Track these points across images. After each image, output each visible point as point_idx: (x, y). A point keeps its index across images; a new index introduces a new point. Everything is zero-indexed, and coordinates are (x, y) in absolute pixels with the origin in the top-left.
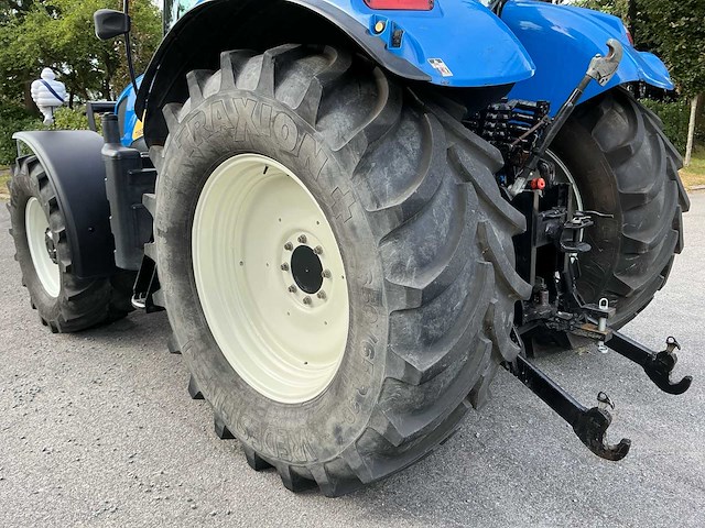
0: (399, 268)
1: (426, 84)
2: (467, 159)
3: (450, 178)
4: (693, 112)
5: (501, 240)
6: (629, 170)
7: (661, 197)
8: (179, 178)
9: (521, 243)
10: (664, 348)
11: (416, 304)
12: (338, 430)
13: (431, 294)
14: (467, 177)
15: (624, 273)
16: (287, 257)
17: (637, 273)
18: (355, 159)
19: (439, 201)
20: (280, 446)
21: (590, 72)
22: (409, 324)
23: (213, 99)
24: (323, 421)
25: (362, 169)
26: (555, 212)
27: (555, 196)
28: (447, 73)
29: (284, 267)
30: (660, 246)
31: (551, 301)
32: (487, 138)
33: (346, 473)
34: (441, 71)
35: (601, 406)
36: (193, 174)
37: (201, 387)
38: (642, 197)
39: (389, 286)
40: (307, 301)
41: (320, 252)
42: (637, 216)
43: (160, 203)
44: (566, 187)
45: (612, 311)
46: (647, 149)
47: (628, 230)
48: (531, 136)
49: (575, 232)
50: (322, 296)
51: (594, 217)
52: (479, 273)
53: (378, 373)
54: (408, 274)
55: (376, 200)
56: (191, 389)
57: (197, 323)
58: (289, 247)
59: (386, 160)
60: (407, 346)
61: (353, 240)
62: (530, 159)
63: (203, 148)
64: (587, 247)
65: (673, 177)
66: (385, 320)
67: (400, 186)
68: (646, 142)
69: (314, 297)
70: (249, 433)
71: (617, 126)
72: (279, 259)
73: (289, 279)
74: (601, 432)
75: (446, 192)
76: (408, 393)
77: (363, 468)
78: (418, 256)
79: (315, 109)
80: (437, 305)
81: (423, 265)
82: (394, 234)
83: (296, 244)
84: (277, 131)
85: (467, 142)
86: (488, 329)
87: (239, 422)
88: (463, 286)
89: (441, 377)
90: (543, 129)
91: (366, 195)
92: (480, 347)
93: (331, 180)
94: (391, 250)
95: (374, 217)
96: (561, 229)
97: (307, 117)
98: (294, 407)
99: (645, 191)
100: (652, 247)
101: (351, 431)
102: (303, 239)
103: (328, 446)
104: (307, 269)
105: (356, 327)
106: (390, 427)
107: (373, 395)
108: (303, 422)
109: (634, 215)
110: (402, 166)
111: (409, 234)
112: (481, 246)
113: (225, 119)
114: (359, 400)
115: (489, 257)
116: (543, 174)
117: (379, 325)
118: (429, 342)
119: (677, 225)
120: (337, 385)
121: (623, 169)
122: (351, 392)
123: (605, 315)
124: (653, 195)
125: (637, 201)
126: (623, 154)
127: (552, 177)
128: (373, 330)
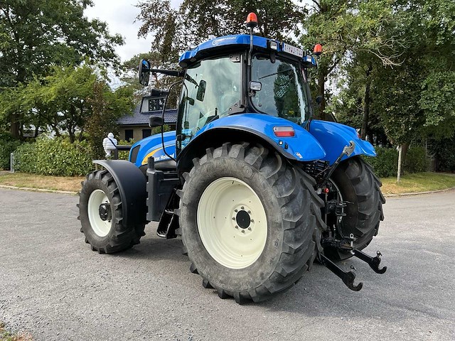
0: (287, 216)
1: (296, 161)
2: (306, 182)
3: (301, 188)
4: (400, 154)
5: (317, 209)
6: (360, 186)
7: (373, 197)
8: (197, 185)
9: (323, 210)
10: (376, 255)
11: (294, 227)
12: (262, 274)
13: (298, 224)
14: (307, 188)
15: (360, 227)
16: (235, 215)
17: (364, 227)
18: (273, 182)
19: (299, 195)
20: (236, 285)
21: (344, 152)
22: (290, 234)
23: (218, 158)
24: (255, 272)
25: (275, 184)
26: (333, 202)
27: (333, 195)
28: (301, 157)
29: (234, 219)
30: (374, 216)
31: (333, 236)
32: (307, 173)
33: (264, 291)
34: (299, 156)
35: (352, 270)
36: (203, 183)
37: (197, 266)
38: (365, 197)
39: (284, 221)
40: (243, 232)
41: (250, 212)
42: (364, 204)
43: (186, 193)
44: (336, 192)
45: (355, 239)
46: (367, 179)
47: (361, 210)
48: (323, 173)
49: (340, 209)
50: (250, 229)
51: (347, 204)
52: (311, 219)
53: (279, 251)
54: (290, 218)
55: (280, 194)
56: (191, 269)
57: (198, 241)
58: (236, 211)
59: (283, 182)
60: (290, 241)
61: (271, 206)
62: (323, 181)
63: (210, 174)
64: (345, 215)
65: (377, 190)
66: (282, 233)
67: (288, 190)
68: (366, 176)
69: (246, 230)
70: (221, 282)
71: (355, 170)
72: (231, 215)
73: (235, 223)
74: (352, 281)
75: (300, 193)
76: (289, 258)
77: (271, 287)
78: (293, 212)
79: (259, 165)
80: (299, 228)
81: (295, 215)
82: (286, 205)
83: (239, 209)
84: (244, 171)
85: (305, 176)
86: (314, 237)
87: (217, 278)
88: (307, 223)
89: (299, 253)
90: (328, 171)
91: (277, 192)
92: (311, 244)
93: (264, 188)
94: (285, 210)
95: (279, 200)
96: (335, 207)
97: (256, 168)
98: (242, 270)
99: (366, 195)
100: (370, 216)
101: (268, 274)
102: (243, 208)
103: (258, 281)
104: (243, 219)
105: (271, 236)
106: (283, 270)
107: (277, 260)
108: (247, 274)
109: (362, 204)
110: (288, 184)
111: (291, 205)
112: (311, 210)
113: (222, 166)
114: (271, 261)
115: (314, 214)
116: (328, 187)
117: (280, 235)
118: (297, 240)
119: (380, 208)
120: (262, 258)
121: (357, 186)
122: (268, 259)
123: (352, 240)
124: (369, 196)
125: (363, 199)
126: (357, 181)
127: (331, 188)
128: (278, 236)
